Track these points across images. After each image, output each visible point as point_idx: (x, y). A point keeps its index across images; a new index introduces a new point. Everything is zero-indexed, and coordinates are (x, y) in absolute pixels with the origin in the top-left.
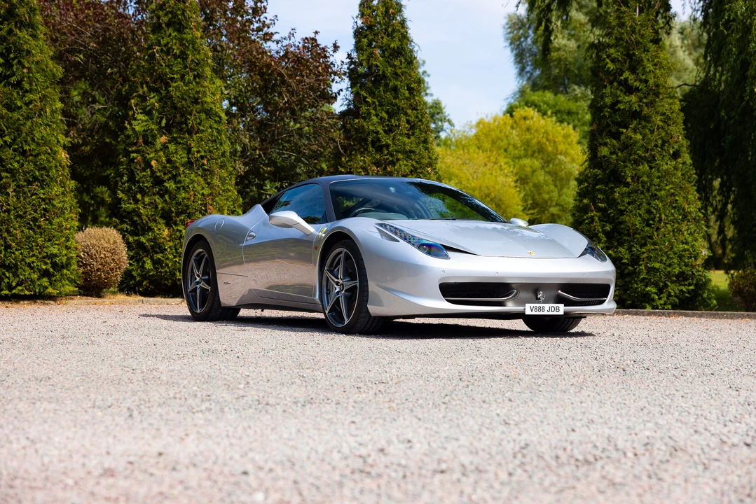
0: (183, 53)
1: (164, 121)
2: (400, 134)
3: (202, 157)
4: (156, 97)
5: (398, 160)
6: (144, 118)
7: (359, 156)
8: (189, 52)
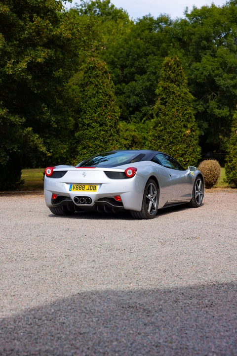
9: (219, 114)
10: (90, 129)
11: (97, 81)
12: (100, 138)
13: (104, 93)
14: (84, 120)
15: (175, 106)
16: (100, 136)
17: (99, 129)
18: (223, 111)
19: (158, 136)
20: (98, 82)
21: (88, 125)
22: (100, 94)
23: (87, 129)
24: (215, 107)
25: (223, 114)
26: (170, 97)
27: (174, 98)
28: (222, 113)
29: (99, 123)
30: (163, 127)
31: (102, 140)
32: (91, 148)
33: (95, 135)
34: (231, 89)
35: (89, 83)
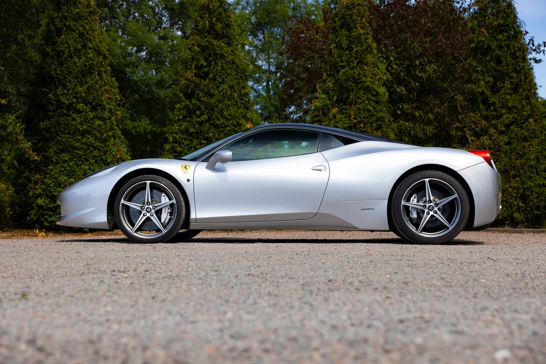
0: (349, 46)
1: (335, 97)
2: (504, 94)
3: (360, 122)
4: (332, 81)
5: (502, 114)
6: (323, 97)
7: (471, 114)
8: (353, 46)
9: (134, 128)
10: (74, 115)
11: (82, 26)
12: (95, 132)
13: (96, 50)
14: (61, 97)
15: (226, 80)
16: (95, 129)
17: (91, 115)
18: (140, 124)
19: (197, 133)
20: (84, 29)
21: (70, 107)
22: (89, 51)
23: (68, 115)
24: (126, 117)
25: (141, 130)
26: (216, 63)
27: (225, 65)
28: (139, 127)
29: (91, 104)
30: (205, 117)
31: (98, 135)
32: (78, 149)
33: (85, 127)
34: (154, 88)
35: (65, 29)
